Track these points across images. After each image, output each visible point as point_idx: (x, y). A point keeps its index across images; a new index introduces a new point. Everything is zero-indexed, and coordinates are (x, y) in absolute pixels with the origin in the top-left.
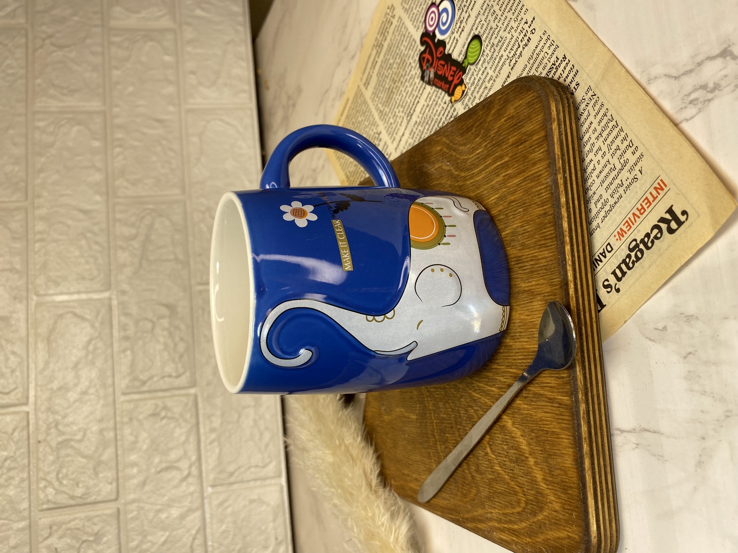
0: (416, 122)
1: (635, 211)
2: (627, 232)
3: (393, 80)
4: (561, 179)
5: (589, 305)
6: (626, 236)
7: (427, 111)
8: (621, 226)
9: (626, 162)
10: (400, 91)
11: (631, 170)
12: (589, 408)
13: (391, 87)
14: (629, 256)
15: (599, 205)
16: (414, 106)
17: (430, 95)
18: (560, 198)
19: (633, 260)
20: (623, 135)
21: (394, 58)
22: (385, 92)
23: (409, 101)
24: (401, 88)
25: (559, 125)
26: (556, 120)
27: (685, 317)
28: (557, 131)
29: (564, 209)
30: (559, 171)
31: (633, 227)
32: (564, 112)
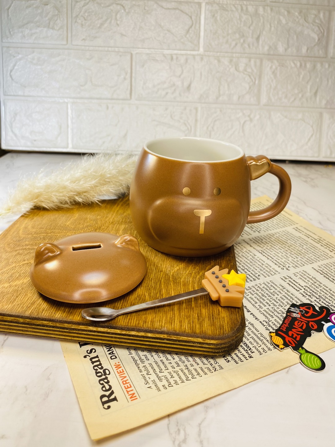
0: (255, 255)
1: (127, 378)
2: (117, 370)
3: (291, 246)
4: (164, 336)
5: (82, 338)
6: (115, 369)
7: (259, 263)
8: (123, 368)
9: (160, 380)
10: (281, 248)
11: (154, 382)
12: (20, 324)
13: (287, 244)
14: (102, 368)
15: (143, 357)
16: (266, 256)
17: (269, 267)
18: (151, 333)
19: (98, 370)
20: (179, 382)
21: (306, 249)
22: (286, 240)
23: (272, 253)
24: (283, 250)
25: (200, 343)
26: (203, 342)
27: (49, 393)
28: (196, 341)
29: (143, 335)
30: (169, 336)
31: (117, 375)
32: (209, 348)
